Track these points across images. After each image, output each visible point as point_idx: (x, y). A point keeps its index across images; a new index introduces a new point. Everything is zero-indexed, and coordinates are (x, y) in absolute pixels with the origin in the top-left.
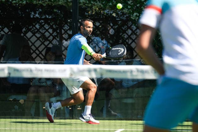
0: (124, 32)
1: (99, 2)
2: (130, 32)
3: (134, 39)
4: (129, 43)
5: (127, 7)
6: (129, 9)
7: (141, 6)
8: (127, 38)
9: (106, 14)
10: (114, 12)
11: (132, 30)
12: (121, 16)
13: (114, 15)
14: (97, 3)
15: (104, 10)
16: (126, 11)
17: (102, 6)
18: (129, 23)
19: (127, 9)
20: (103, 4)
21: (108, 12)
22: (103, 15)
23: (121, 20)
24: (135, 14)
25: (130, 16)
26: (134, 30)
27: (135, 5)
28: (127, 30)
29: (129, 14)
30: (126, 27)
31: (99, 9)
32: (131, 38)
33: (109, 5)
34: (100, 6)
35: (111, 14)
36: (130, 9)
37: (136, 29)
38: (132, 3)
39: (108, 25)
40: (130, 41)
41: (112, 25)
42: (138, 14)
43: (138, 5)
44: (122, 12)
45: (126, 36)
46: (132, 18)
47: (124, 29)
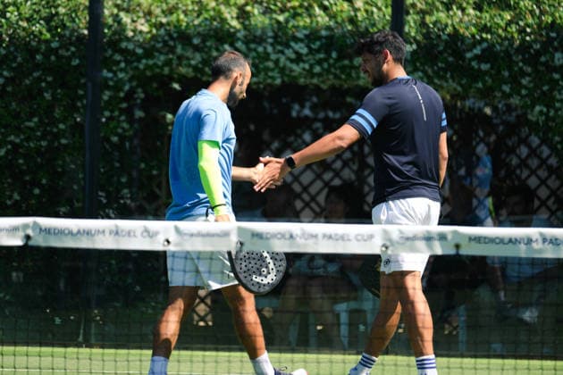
0: (512, 151)
1: (454, 81)
2: (524, 151)
3: (534, 167)
4: (524, 176)
5: (519, 94)
6: (522, 97)
7: (551, 90)
8: (519, 166)
9: (470, 108)
10: (486, 105)
11: (529, 146)
12: (504, 113)
13: (488, 111)
14: (447, 81)
15: (463, 99)
16: (517, 102)
17: (459, 89)
18: (523, 130)
19: (519, 98)
20: (461, 86)
21: (474, 103)
22: (462, 110)
23: (503, 123)
24: (538, 108)
25: (525, 114)
26: (534, 145)
27: (536, 87)
28: (519, 146)
29: (522, 107)
30: (515, 139)
31: (453, 97)
32: (527, 166)
33: (476, 88)
34: (455, 89)
35: (480, 110)
36: (526, 95)
37: (540, 146)
38: (530, 82)
39: (474, 135)
40: (525, 173)
41: (481, 134)
42: (545, 110)
43: (545, 88)
44: (506, 105)
45: (515, 161)
46: (530, 117)
47: (510, 143)
